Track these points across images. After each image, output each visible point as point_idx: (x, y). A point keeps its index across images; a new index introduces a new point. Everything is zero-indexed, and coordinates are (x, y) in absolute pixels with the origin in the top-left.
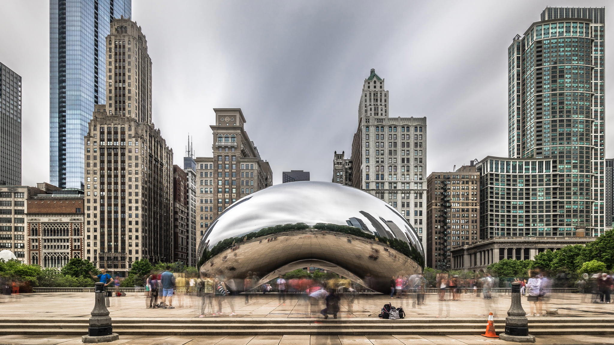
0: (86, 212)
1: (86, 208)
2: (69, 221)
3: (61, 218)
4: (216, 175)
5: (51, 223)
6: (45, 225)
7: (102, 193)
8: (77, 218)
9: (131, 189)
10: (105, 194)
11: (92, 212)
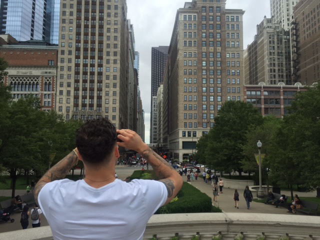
0: (59, 64)
1: (59, 60)
2: (39, 74)
3: (31, 70)
4: (200, 27)
5: (19, 77)
6: (12, 78)
7: (77, 44)
8: (49, 71)
9: (110, 40)
10: (82, 45)
11: (66, 64)
